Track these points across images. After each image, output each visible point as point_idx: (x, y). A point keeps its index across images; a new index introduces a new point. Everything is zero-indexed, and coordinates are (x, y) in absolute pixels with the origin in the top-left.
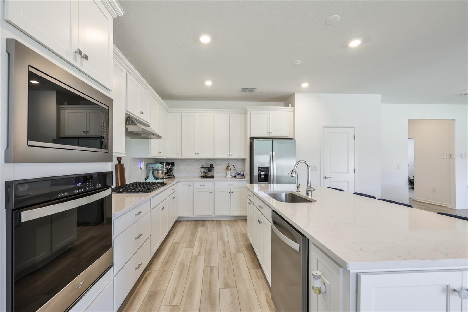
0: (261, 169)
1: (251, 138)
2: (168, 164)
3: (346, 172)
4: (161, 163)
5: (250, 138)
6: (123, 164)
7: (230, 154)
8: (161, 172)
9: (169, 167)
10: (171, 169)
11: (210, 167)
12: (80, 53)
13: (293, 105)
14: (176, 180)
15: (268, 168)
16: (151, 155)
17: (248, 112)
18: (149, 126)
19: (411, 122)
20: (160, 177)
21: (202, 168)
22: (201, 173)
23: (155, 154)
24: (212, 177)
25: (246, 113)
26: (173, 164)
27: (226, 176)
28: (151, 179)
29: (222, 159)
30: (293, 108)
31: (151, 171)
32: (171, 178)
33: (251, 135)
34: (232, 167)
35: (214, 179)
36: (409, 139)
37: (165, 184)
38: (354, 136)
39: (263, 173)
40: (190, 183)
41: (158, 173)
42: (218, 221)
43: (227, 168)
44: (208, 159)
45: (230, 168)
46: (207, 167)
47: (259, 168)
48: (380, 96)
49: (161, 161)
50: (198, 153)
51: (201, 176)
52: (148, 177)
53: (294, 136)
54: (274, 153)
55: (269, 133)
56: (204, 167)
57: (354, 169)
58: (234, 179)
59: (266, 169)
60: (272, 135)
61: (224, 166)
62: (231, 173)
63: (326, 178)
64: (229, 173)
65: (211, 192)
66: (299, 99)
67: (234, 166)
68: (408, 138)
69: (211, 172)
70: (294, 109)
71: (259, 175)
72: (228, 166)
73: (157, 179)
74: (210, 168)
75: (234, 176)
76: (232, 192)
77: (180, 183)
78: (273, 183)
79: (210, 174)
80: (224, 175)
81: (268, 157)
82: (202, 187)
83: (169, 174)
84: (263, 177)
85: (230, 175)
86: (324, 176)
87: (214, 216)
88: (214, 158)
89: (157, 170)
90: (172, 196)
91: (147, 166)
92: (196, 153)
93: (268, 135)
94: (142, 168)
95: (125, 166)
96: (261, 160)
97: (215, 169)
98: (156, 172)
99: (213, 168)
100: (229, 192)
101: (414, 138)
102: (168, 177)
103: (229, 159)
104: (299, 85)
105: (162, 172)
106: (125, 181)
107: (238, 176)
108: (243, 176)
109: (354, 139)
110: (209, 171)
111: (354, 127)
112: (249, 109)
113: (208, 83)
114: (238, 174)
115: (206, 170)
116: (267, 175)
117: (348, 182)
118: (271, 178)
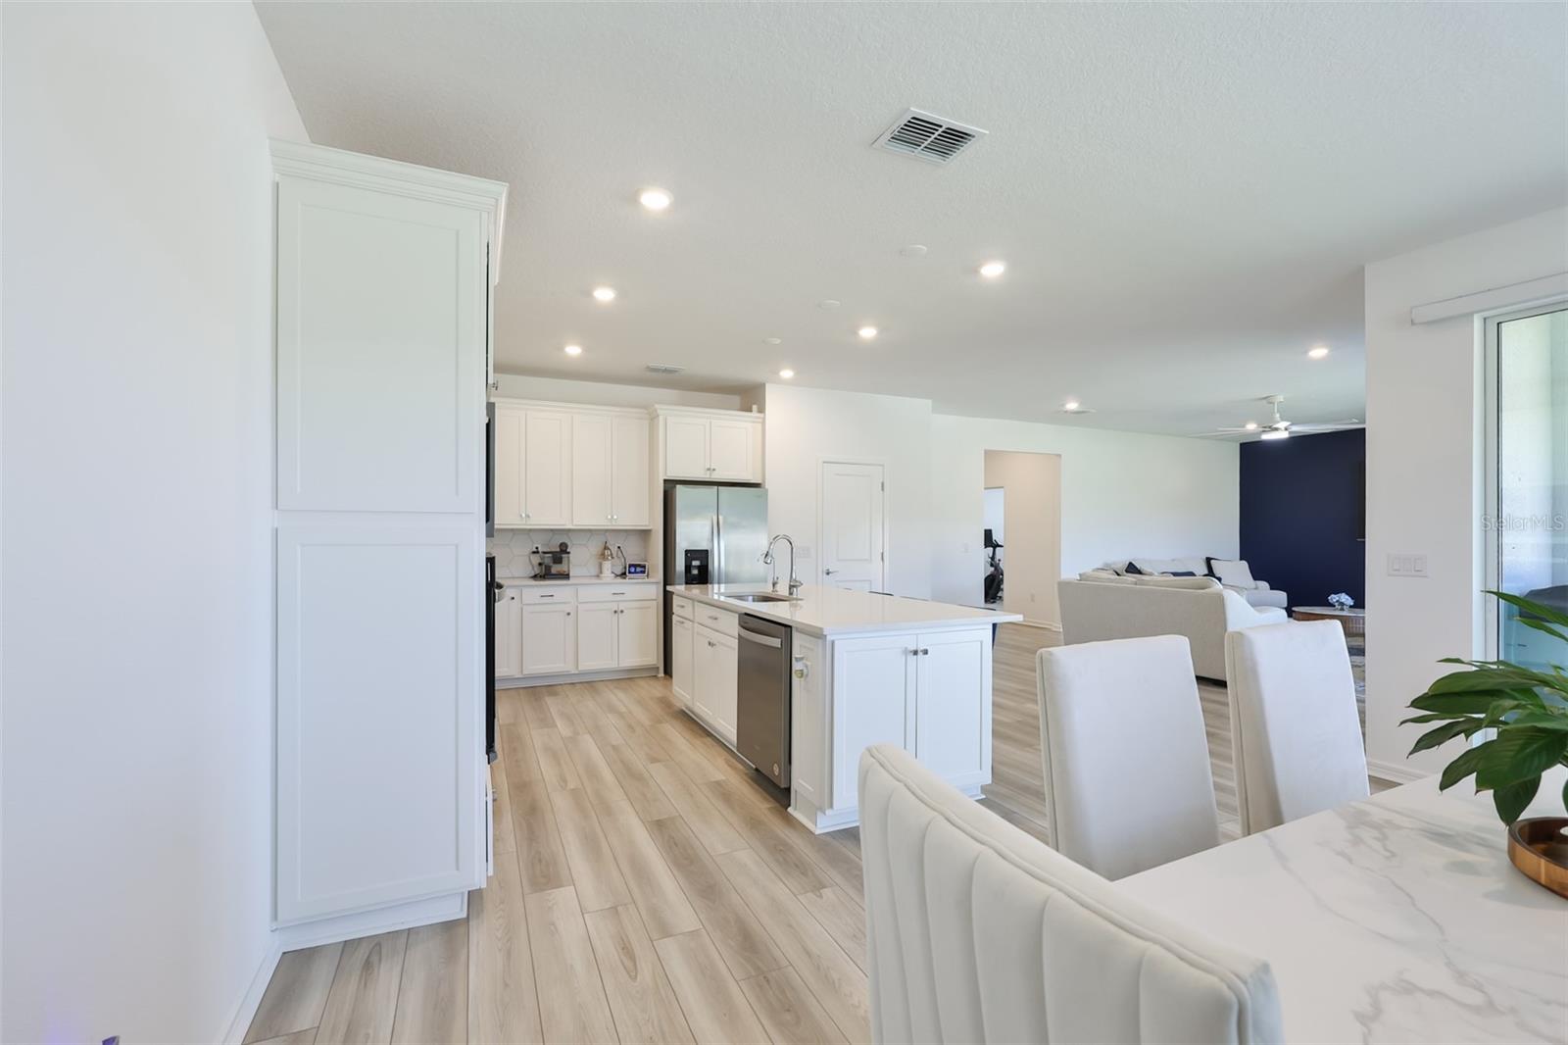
0: (691, 554)
3: (866, 560)
5: (665, 481)
7: (612, 517)
11: (558, 550)
13: (762, 410)
15: (707, 551)
17: (662, 420)
19: (990, 455)
21: (534, 552)
22: (531, 568)
24: (566, 576)
25: (652, 419)
27: (601, 572)
29: (590, 530)
30: (762, 415)
33: (669, 474)
34: (614, 550)
35: (572, 581)
36: (986, 489)
38: (883, 484)
39: (696, 563)
40: (513, 592)
42: (589, 684)
43: (603, 554)
44: (552, 530)
45: (612, 554)
46: (549, 550)
47: (687, 552)
48: (929, 402)
50: (528, 516)
51: (533, 574)
53: (764, 482)
54: (720, 517)
55: (709, 469)
56: (541, 550)
57: (882, 554)
58: (619, 580)
59: (703, 555)
60: (716, 476)
61: (594, 547)
62: (613, 565)
63: (828, 574)
64: (606, 565)
65: (569, 614)
66: (773, 398)
67: (619, 547)
68: (983, 486)
69: (562, 563)
70: (764, 419)
71: (688, 568)
72: (606, 548)
74: (560, 554)
75: (619, 573)
76: (622, 611)
78: (719, 583)
79: (557, 569)
80: (594, 571)
81: (708, 523)
82: (545, 600)
84: (695, 572)
85: (610, 571)
86: (825, 569)
87: (577, 672)
88: (570, 527)
92: (522, 516)
93: (706, 476)
96: (691, 533)
97: (572, 554)
99: (569, 553)
100: (615, 612)
101: (1002, 487)
103: (607, 531)
104: (776, 373)
107: (630, 573)
108: (644, 572)
109: (883, 489)
110: (555, 562)
111: (883, 465)
112: (662, 411)
113: (573, 350)
114: (630, 566)
115: (548, 559)
116: (705, 568)
117: (870, 581)
118: (715, 576)
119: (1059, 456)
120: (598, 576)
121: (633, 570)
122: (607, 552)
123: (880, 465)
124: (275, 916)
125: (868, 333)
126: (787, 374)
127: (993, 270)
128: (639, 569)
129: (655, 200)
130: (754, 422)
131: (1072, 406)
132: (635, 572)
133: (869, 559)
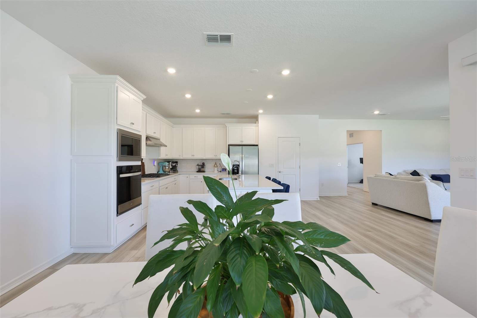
0: (234, 166)
1: (228, 145)
2: (173, 162)
4: (169, 162)
6: (144, 163)
7: (216, 155)
8: (167, 167)
9: (174, 165)
10: (175, 166)
11: (202, 164)
12: (131, 123)
14: (179, 173)
15: (239, 165)
16: (161, 157)
17: (227, 127)
18: (159, 139)
20: (167, 171)
21: (197, 165)
23: (163, 156)
24: (204, 172)
26: (177, 162)
28: (161, 172)
30: (258, 124)
31: (162, 167)
32: (175, 172)
33: (229, 143)
38: (300, 144)
39: (236, 168)
40: (187, 176)
41: (166, 168)
43: (215, 166)
44: (201, 159)
45: (217, 166)
48: (318, 116)
49: (168, 161)
50: (194, 155)
51: (197, 170)
52: (159, 171)
53: (258, 144)
54: (243, 155)
55: (241, 141)
56: (199, 164)
57: (300, 166)
58: (220, 173)
60: (244, 143)
61: (213, 164)
62: (217, 169)
63: (280, 172)
64: (216, 169)
65: (202, 182)
66: (261, 119)
67: (220, 164)
69: (203, 168)
72: (216, 164)
73: (165, 172)
74: (203, 165)
75: (220, 171)
77: (180, 175)
79: (202, 169)
80: (213, 170)
81: (239, 157)
82: (195, 178)
83: (174, 169)
88: (205, 158)
89: (165, 166)
90: (174, 183)
91: (158, 164)
92: (192, 155)
93: (241, 143)
94: (155, 165)
95: (145, 164)
97: (206, 165)
98: (164, 168)
101: (362, 143)
102: (174, 171)
103: (216, 159)
104: (258, 111)
105: (169, 167)
106: (145, 172)
107: (222, 171)
108: (226, 171)
109: (300, 145)
110: (202, 168)
111: (300, 138)
112: (227, 125)
113: (198, 111)
114: (223, 169)
115: (200, 167)
116: (238, 170)
117: (295, 175)
118: (240, 172)
119: (381, 131)
120: (214, 172)
121: (223, 170)
122: (216, 165)
123: (299, 138)
124: (71, 245)
125: (270, 97)
126: (261, 111)
127: (286, 72)
128: (225, 170)
129: (172, 71)
130: (256, 126)
131: (377, 112)
132: (224, 171)
133: (295, 168)
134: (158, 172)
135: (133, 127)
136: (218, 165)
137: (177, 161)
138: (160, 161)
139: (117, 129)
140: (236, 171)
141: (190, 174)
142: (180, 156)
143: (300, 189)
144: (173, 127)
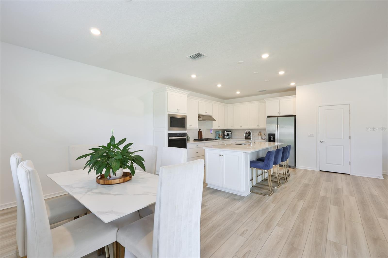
2: (228, 131)
3: (341, 138)
4: (221, 131)
5: (267, 117)
6: (201, 131)
8: (221, 135)
9: (229, 133)
12: (178, 110)
15: (275, 134)
16: (213, 127)
17: (266, 102)
23: (216, 127)
24: (250, 139)
25: (264, 102)
27: (259, 138)
28: (217, 138)
31: (217, 135)
33: (268, 115)
37: (217, 140)
38: (350, 111)
39: (272, 137)
43: (259, 134)
47: (269, 134)
50: (242, 126)
53: (296, 114)
54: (278, 126)
55: (279, 113)
56: (246, 133)
57: (350, 137)
59: (273, 135)
62: (261, 137)
63: (322, 142)
67: (264, 133)
69: (249, 136)
71: (269, 138)
74: (249, 134)
75: (264, 139)
83: (228, 136)
88: (250, 128)
92: (240, 126)
93: (279, 115)
94: (212, 133)
96: (270, 129)
97: (252, 134)
98: (219, 135)
106: (202, 138)
109: (350, 113)
111: (350, 104)
112: (266, 100)
113: (238, 93)
115: (247, 135)
116: (274, 138)
117: (343, 146)
118: (276, 140)
123: (348, 104)
126: (293, 84)
127: (265, 56)
133: (343, 138)
134: (215, 138)
135: (180, 111)
136: (262, 134)
137: (230, 130)
138: (216, 131)
139: (168, 114)
140: (272, 139)
141: (237, 140)
142: (232, 126)
143: (350, 162)
144: (227, 106)
